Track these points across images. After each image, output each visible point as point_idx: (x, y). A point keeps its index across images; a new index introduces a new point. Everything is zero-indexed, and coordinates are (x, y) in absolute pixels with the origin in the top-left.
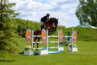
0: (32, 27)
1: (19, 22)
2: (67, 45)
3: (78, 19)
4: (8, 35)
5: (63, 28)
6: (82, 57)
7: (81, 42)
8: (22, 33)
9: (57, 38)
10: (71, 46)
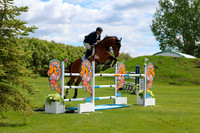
0: (62, 55)
1: (36, 45)
2: (134, 93)
3: (157, 39)
4: (13, 73)
5: (127, 57)
6: (164, 118)
7: (162, 86)
8: (40, 68)
9: (113, 78)
10: (141, 95)
